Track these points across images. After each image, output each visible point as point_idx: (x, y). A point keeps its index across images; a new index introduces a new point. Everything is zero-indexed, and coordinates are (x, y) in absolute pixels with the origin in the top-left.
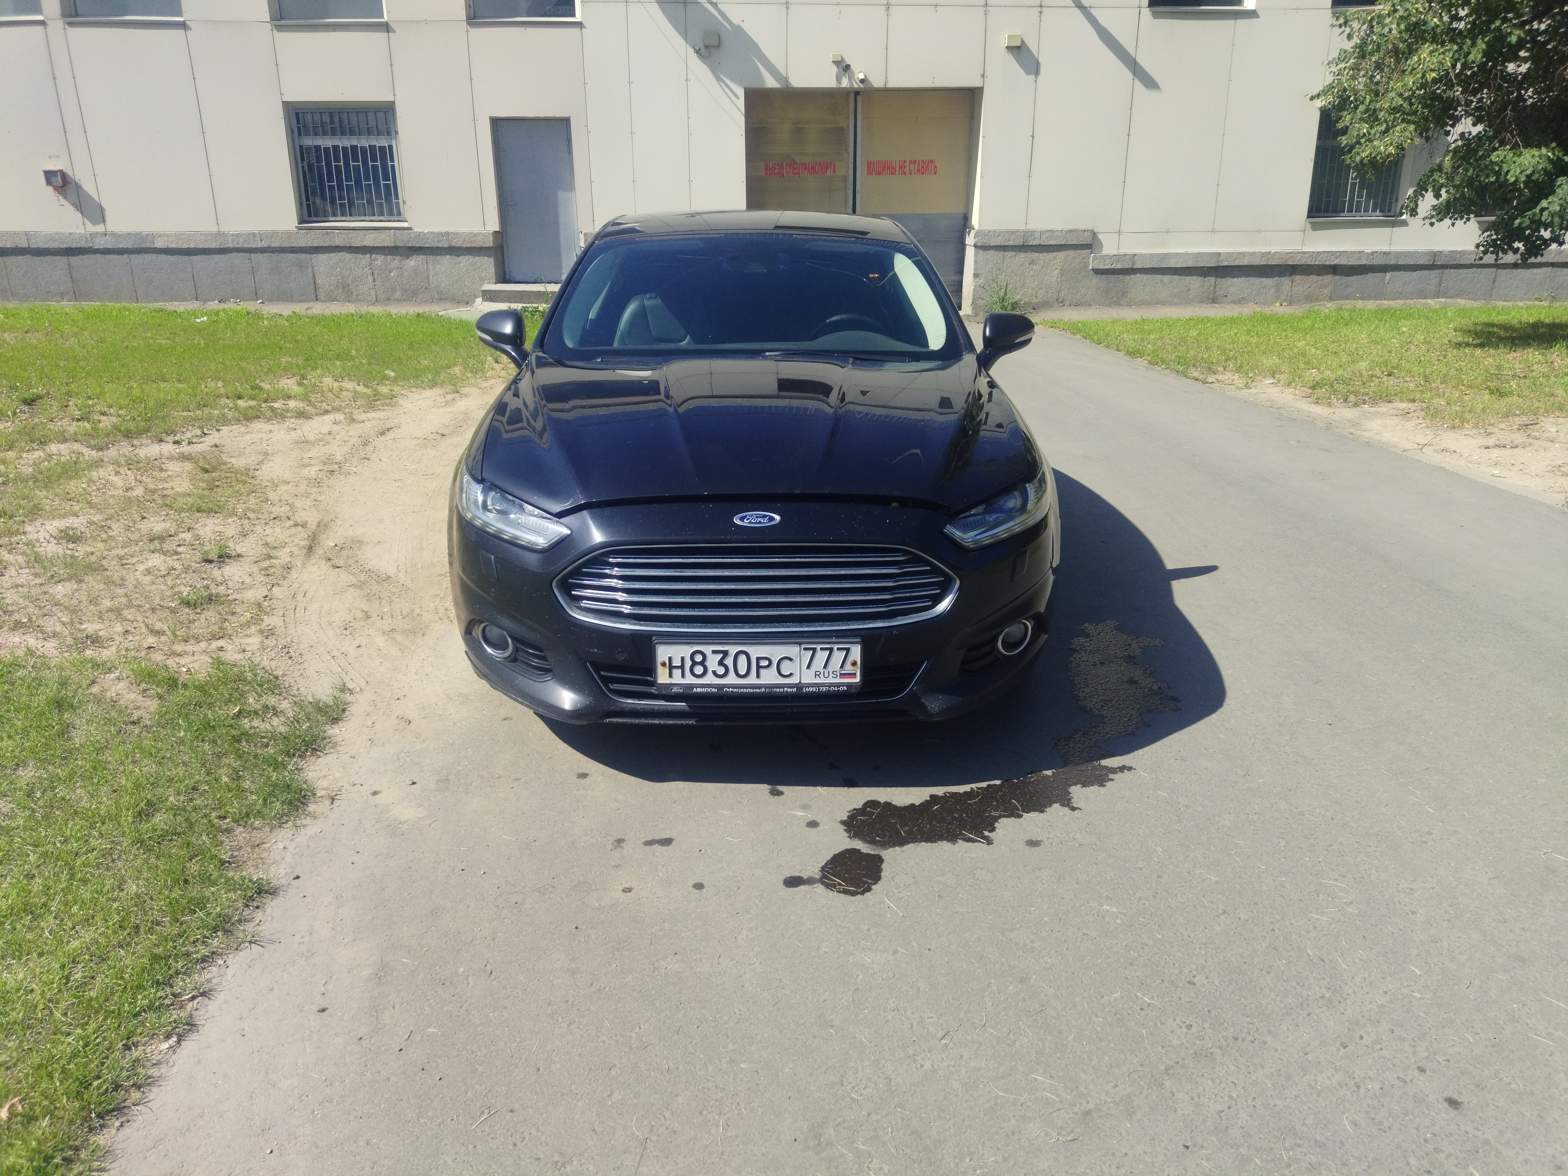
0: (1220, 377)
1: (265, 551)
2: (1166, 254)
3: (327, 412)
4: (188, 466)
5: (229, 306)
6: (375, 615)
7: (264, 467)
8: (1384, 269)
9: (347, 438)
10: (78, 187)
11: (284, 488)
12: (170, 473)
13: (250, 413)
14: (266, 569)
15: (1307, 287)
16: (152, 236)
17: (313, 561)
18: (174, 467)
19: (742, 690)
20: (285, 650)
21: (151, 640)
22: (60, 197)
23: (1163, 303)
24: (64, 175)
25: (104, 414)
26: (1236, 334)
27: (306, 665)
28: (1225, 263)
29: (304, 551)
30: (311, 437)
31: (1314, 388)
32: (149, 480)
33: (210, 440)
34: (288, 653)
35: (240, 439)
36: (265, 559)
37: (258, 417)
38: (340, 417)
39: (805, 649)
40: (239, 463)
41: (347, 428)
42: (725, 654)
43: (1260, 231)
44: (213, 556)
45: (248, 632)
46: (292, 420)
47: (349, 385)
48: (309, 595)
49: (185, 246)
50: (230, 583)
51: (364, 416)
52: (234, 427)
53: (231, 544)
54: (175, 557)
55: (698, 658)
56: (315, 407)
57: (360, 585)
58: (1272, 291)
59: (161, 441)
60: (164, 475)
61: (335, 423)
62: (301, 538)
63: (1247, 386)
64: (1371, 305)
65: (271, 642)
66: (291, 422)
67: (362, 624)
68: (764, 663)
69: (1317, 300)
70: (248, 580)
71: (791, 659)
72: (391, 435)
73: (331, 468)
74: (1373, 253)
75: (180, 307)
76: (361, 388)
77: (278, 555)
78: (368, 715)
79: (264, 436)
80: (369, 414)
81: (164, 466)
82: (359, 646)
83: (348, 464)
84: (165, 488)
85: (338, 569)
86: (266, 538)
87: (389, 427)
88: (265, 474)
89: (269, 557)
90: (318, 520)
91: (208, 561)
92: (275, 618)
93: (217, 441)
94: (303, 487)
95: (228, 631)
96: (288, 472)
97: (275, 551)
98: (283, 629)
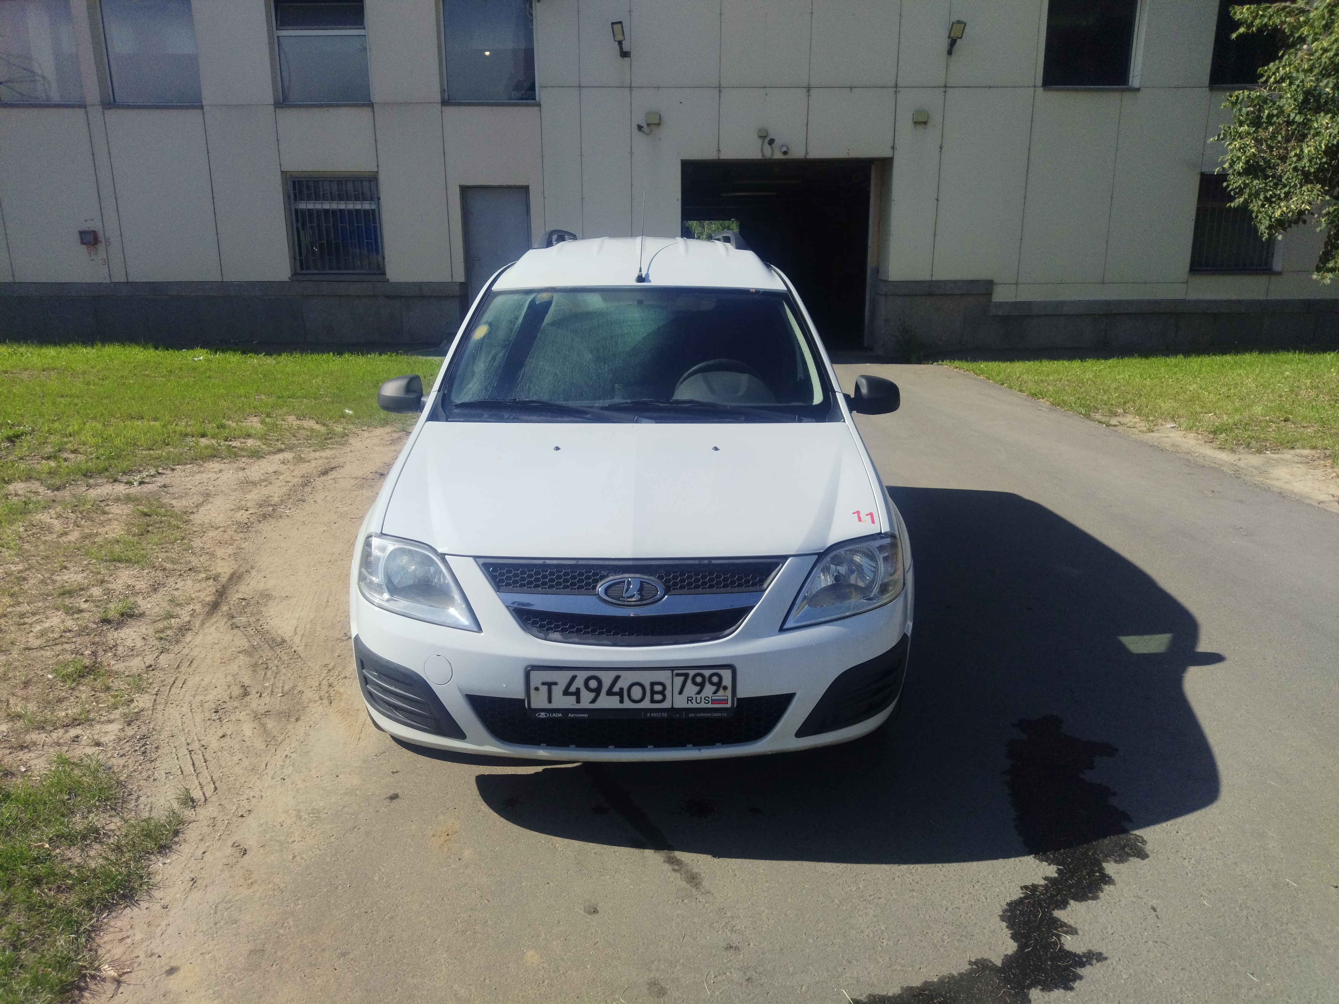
0: (1121, 419)
1: (168, 608)
2: (1062, 301)
4: (130, 508)
6: (254, 692)
7: (200, 510)
9: (288, 479)
11: (211, 534)
12: (110, 516)
13: (210, 452)
14: (162, 631)
18: (116, 509)
22: (91, 253)
25: (74, 451)
27: (157, 764)
28: (1115, 311)
29: (207, 609)
30: (256, 477)
31: (1215, 432)
32: (87, 524)
33: (160, 480)
34: (143, 746)
35: (189, 479)
36: (165, 619)
37: (214, 456)
38: (288, 455)
41: (292, 468)
45: (112, 717)
47: (308, 423)
48: (194, 666)
49: (194, 294)
50: (120, 648)
51: (313, 455)
52: (188, 466)
56: (269, 445)
57: (251, 651)
59: (115, 481)
60: (103, 518)
61: (283, 463)
62: (207, 593)
63: (1150, 429)
66: (243, 462)
67: (236, 704)
70: (140, 644)
72: (333, 475)
73: (265, 510)
76: (317, 427)
77: (179, 613)
78: (201, 840)
79: (213, 476)
80: (318, 453)
81: (107, 508)
82: (223, 736)
83: (283, 507)
84: (97, 534)
85: (235, 631)
86: (176, 593)
87: (332, 466)
88: (199, 518)
89: (170, 616)
90: (232, 571)
91: (106, 621)
92: (146, 696)
93: (167, 481)
94: (230, 532)
95: (92, 716)
96: (222, 515)
97: (178, 608)
98: (150, 712)
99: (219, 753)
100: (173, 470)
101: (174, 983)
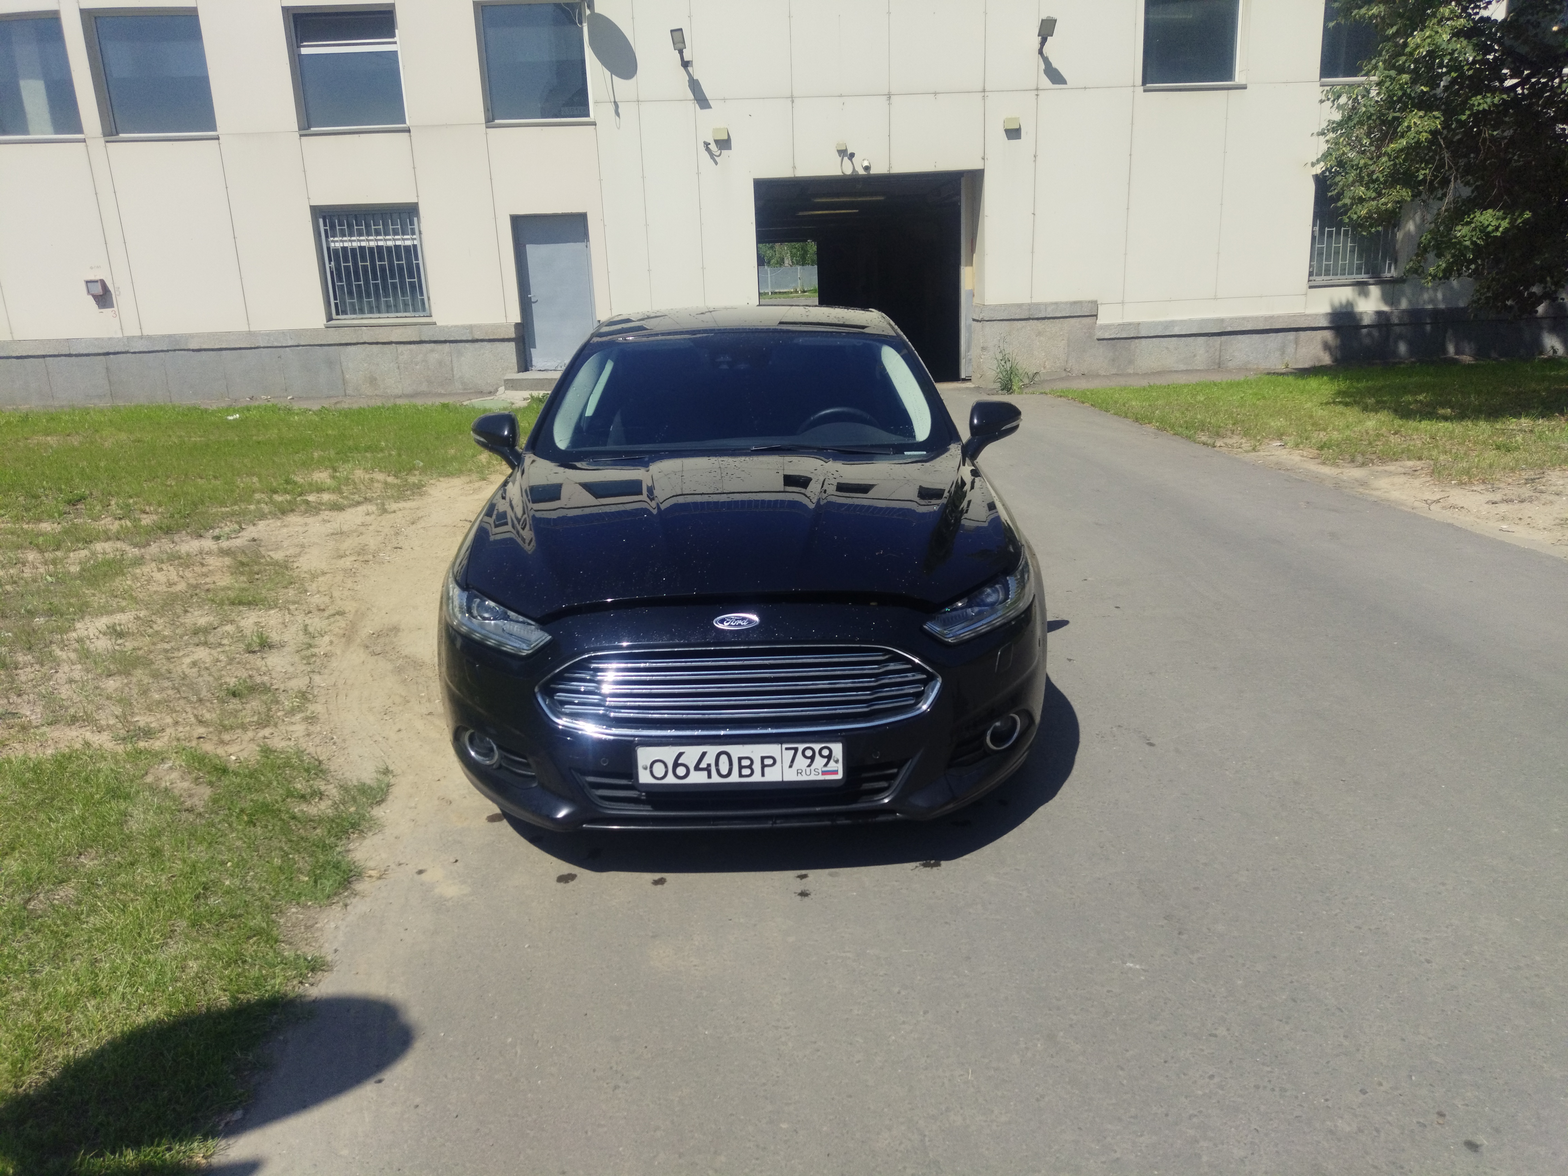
0: (1229, 441)
1: (306, 641)
2: (1172, 321)
4: (227, 561)
5: (259, 402)
7: (301, 559)
9: (380, 529)
11: (321, 578)
12: (211, 568)
13: (286, 507)
14: (307, 658)
15: (1311, 348)
16: (186, 337)
17: (352, 649)
18: (214, 562)
20: (329, 737)
21: (201, 730)
22: (98, 303)
23: (1170, 369)
26: (1242, 397)
27: (350, 750)
28: (1230, 329)
29: (343, 640)
30: (345, 528)
32: (191, 575)
33: (247, 535)
34: (332, 739)
35: (277, 532)
36: (306, 649)
38: (372, 508)
40: (277, 556)
41: (379, 518)
43: (1263, 296)
44: (256, 647)
45: (293, 720)
46: (327, 513)
47: (380, 476)
48: (349, 683)
49: (216, 345)
51: (394, 506)
53: (273, 635)
57: (398, 671)
58: (1278, 354)
59: (201, 536)
60: (204, 570)
61: (368, 514)
62: (340, 627)
63: (1254, 449)
65: (315, 729)
66: (326, 514)
67: (401, 708)
69: (1322, 361)
70: (291, 669)
73: (366, 558)
74: (1375, 314)
75: (210, 405)
77: (318, 644)
78: (410, 797)
79: (301, 529)
80: (400, 504)
81: (204, 561)
82: (400, 730)
83: (381, 554)
85: (376, 656)
87: (419, 516)
88: (302, 566)
90: (355, 608)
92: (318, 705)
93: (255, 535)
94: (339, 577)
95: (273, 720)
96: (325, 563)
97: (314, 640)
99: (400, 742)
101: (425, 878)
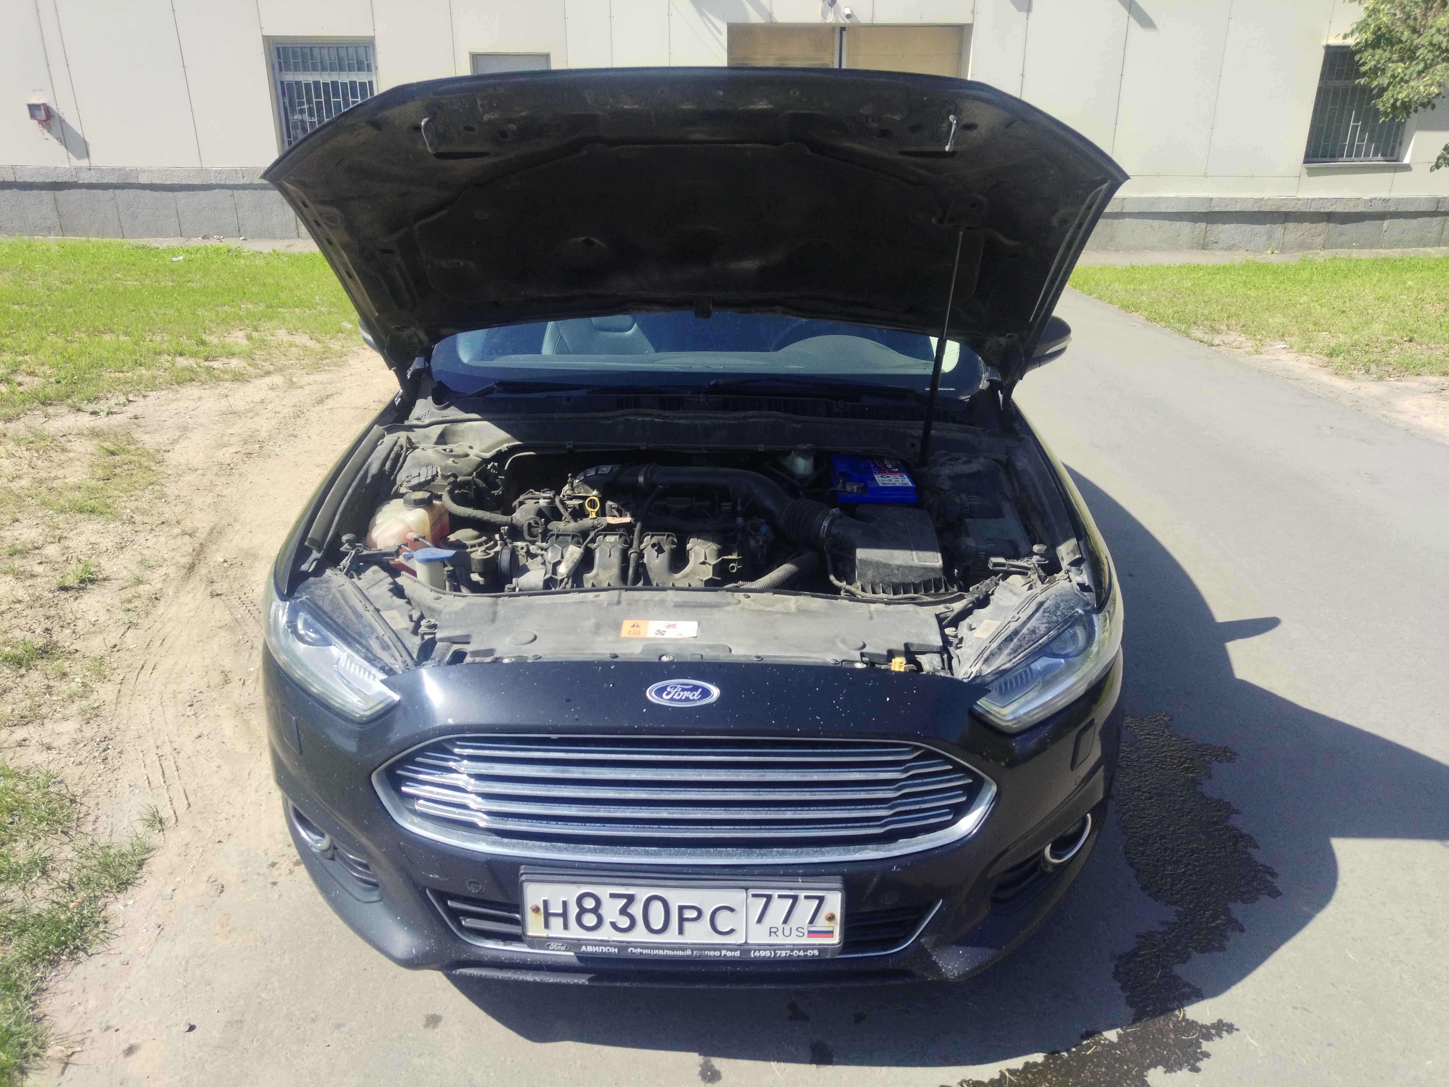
0: (1225, 338)
1: (137, 572)
2: (1157, 198)
3: (268, 373)
4: (94, 446)
5: (213, 243)
6: (236, 679)
7: (176, 448)
8: (1382, 216)
9: (279, 409)
10: (62, 121)
11: (188, 478)
12: (71, 455)
13: (187, 375)
14: (130, 601)
15: (1299, 234)
16: (137, 172)
17: (191, 586)
18: (79, 447)
19: (656, 952)
20: (103, 745)
22: (45, 131)
23: (1152, 248)
24: (47, 109)
25: (31, 374)
26: (1232, 286)
27: (120, 773)
28: (1217, 209)
29: (182, 573)
30: (241, 406)
31: (1330, 355)
32: (44, 465)
33: (131, 410)
34: (105, 750)
35: (164, 408)
36: (133, 585)
37: (192, 380)
38: (279, 380)
39: (754, 896)
40: (149, 441)
41: (282, 395)
42: (631, 899)
43: (1253, 177)
44: (71, 581)
45: (68, 713)
46: (227, 384)
47: (301, 339)
48: (166, 646)
49: (169, 182)
50: (80, 623)
51: (305, 379)
52: (163, 392)
53: (103, 561)
54: (28, 583)
55: (589, 904)
56: (256, 366)
57: (232, 625)
58: (1264, 238)
59: (79, 410)
60: (63, 457)
61: (272, 388)
62: (184, 552)
63: (1257, 351)
64: (1366, 254)
65: (89, 731)
66: (226, 387)
67: (214, 695)
68: (691, 914)
69: (1309, 248)
71: (732, 910)
72: (329, 403)
73: (251, 448)
74: (1371, 200)
75: (161, 243)
76: (312, 344)
77: (151, 578)
78: (171, 874)
79: (191, 405)
80: (312, 377)
81: (69, 444)
82: (200, 736)
83: (271, 444)
84: (56, 478)
85: (216, 599)
86: (146, 552)
87: (329, 393)
88: (174, 458)
89: (139, 582)
90: (212, 524)
91: (64, 589)
92: (109, 686)
93: (139, 411)
94: (210, 476)
95: (44, 710)
96: (201, 454)
97: (148, 572)
98: (114, 707)
99: (194, 759)
100: (145, 397)
101: (134, 1065)
